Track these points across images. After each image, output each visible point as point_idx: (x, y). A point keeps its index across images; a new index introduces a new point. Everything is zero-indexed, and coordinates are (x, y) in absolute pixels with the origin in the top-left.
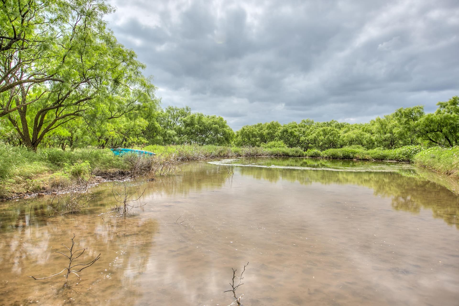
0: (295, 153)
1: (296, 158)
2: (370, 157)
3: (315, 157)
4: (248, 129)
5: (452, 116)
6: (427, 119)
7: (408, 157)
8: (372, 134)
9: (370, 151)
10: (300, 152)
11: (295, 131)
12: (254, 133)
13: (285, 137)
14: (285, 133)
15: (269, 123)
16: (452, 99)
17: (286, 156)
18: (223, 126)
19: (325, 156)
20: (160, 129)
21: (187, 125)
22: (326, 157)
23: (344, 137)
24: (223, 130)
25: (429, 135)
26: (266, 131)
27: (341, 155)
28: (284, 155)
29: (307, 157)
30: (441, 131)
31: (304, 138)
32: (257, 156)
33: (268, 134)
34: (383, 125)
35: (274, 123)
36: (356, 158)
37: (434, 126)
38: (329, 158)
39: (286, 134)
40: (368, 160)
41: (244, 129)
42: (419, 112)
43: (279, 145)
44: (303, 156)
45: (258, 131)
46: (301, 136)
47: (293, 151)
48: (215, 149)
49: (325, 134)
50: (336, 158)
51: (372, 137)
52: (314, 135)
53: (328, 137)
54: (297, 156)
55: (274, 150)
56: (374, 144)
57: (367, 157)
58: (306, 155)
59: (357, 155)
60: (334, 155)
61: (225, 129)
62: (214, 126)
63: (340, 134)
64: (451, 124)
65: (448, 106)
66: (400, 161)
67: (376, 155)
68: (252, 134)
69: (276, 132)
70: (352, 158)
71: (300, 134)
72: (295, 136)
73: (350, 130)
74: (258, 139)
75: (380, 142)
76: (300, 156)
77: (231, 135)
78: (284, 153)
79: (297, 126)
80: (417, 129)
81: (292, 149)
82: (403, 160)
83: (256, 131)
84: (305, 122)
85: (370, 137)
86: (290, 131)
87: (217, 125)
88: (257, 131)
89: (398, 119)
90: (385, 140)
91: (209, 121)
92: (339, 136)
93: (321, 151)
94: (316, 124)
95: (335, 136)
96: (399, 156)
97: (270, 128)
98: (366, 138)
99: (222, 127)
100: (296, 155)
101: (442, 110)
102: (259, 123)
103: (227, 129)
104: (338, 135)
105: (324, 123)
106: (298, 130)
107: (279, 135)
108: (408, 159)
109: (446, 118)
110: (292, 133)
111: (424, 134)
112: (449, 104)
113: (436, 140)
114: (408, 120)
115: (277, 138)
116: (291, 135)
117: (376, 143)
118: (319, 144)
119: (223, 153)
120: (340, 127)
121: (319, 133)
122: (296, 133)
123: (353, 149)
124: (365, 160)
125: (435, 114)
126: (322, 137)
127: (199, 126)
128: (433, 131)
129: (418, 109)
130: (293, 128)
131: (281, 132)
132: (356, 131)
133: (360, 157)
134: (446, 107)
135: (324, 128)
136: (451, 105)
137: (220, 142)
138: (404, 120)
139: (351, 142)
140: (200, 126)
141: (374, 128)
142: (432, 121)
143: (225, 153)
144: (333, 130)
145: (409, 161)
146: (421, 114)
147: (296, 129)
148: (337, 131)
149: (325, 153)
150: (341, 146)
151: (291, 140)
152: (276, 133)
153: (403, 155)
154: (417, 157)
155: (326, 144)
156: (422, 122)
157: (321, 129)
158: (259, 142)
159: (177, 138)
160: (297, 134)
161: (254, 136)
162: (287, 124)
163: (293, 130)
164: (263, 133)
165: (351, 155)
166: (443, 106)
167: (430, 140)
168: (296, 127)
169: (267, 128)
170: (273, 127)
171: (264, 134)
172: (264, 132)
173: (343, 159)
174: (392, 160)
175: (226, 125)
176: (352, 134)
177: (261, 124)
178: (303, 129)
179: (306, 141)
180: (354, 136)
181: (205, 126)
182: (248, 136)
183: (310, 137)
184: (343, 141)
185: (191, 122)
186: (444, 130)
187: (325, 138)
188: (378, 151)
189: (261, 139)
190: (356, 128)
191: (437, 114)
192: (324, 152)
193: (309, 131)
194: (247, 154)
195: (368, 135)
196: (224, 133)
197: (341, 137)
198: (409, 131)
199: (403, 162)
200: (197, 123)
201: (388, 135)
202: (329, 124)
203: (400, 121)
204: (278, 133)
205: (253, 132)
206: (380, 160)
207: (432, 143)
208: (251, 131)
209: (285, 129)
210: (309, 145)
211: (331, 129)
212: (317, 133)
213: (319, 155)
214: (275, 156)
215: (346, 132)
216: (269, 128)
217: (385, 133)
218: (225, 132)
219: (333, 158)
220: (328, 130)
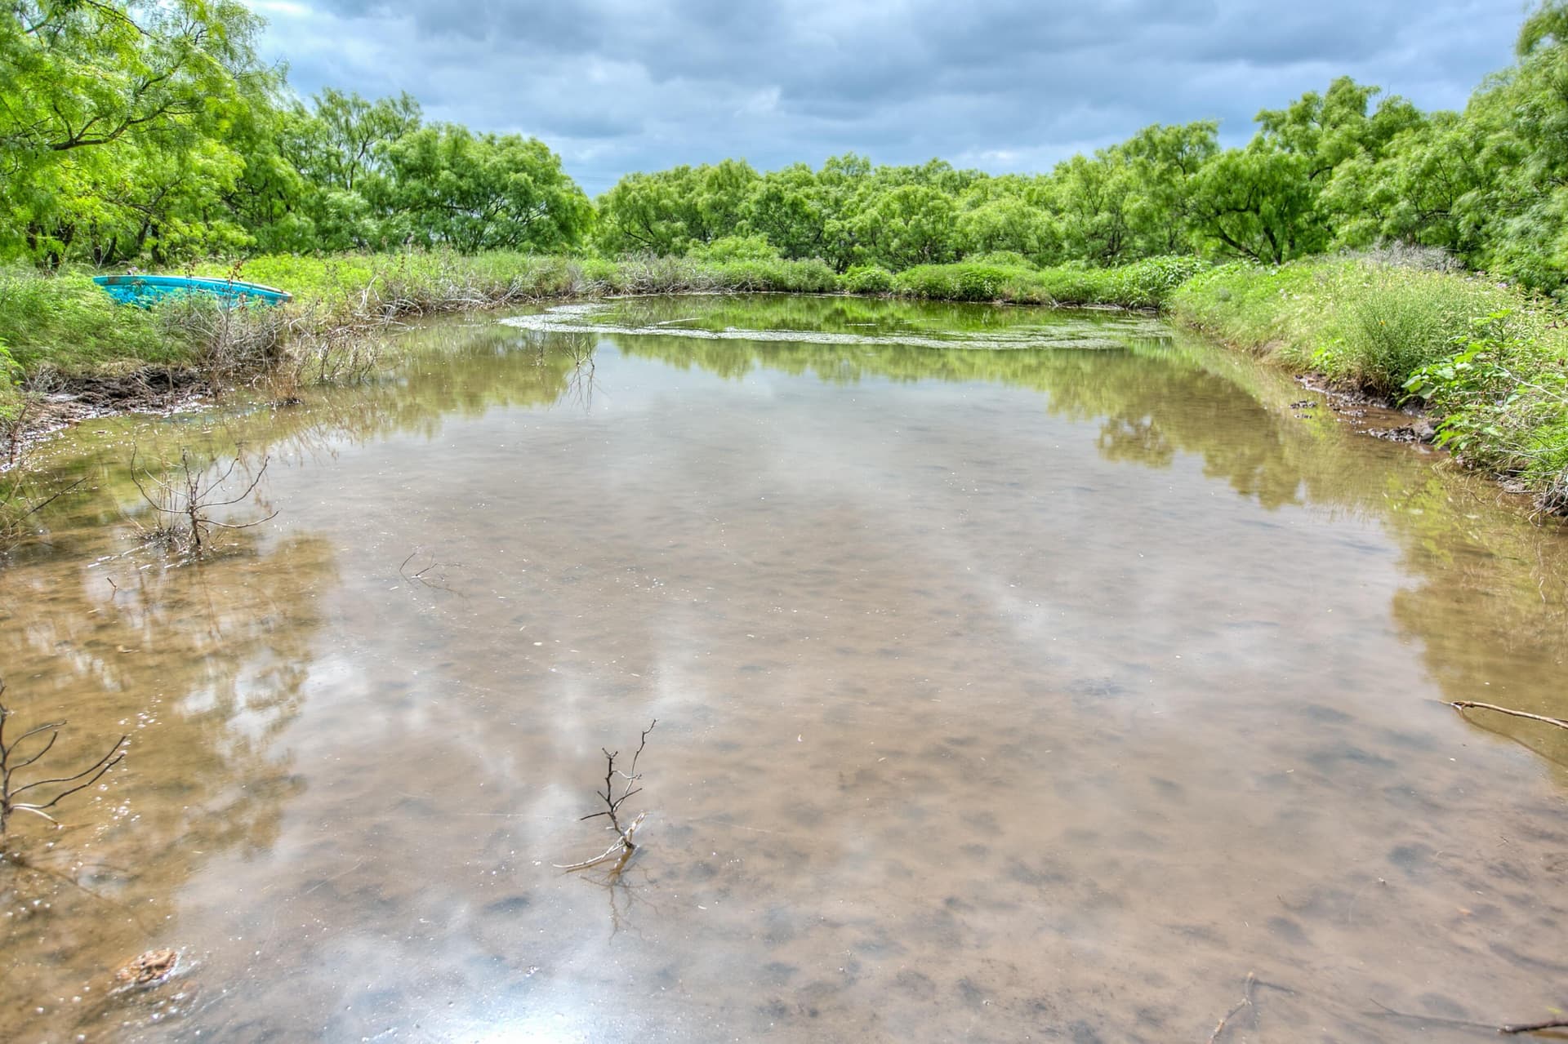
0: (806, 279)
1: (809, 297)
2: (1045, 295)
3: (871, 292)
4: (641, 189)
5: (1292, 160)
6: (1224, 168)
7: (1157, 294)
8: (1056, 212)
9: (1048, 273)
10: (824, 275)
11: (808, 197)
12: (665, 201)
13: (772, 218)
14: (773, 205)
15: (714, 168)
16: (1300, 102)
17: (776, 289)
18: (549, 178)
19: (906, 288)
20: (296, 184)
21: (410, 171)
22: (909, 295)
23: (969, 221)
24: (550, 193)
25: (1223, 222)
26: (706, 195)
27: (958, 286)
28: (768, 287)
29: (847, 294)
30: (1257, 211)
31: (838, 224)
32: (674, 290)
33: (714, 207)
34: (1089, 180)
35: (733, 167)
36: (1002, 296)
37: (1239, 193)
38: (919, 296)
39: (778, 209)
40: (1038, 303)
41: (625, 188)
42: (1202, 141)
43: (752, 249)
44: (833, 290)
45: (676, 196)
46: (829, 216)
47: (801, 272)
48: (524, 269)
49: (909, 210)
50: (941, 298)
51: (1055, 225)
52: (873, 212)
53: (918, 224)
54: (815, 291)
55: (735, 266)
56: (1059, 247)
57: (1036, 293)
58: (843, 287)
59: (1004, 288)
60: (935, 287)
61: (554, 188)
62: (513, 176)
63: (958, 212)
64: (1287, 186)
65: (1286, 124)
66: (1132, 308)
67: (1061, 286)
68: (658, 208)
69: (740, 200)
70: (990, 299)
71: (825, 207)
72: (807, 216)
73: (990, 196)
74: (679, 224)
75: (1079, 242)
76: (821, 290)
77: (580, 213)
78: (769, 278)
79: (814, 176)
80: (1191, 202)
81: (797, 264)
82: (1142, 305)
83: (669, 195)
84: (838, 165)
85: (1050, 224)
86: (788, 196)
87: (525, 175)
88: (672, 197)
89: (1142, 164)
90: (1094, 235)
91: (494, 159)
92: (954, 218)
93: (893, 271)
94: (880, 171)
95: (941, 217)
96: (1130, 292)
97: (720, 187)
98: (1037, 228)
99: (545, 182)
100: (810, 287)
101: (1269, 138)
102: (681, 166)
103: (565, 187)
104: (951, 214)
105: (907, 172)
106: (818, 193)
107: (750, 213)
108: (1153, 303)
109: (1278, 166)
110: (795, 205)
111: (1206, 219)
112: (1289, 117)
113: (1239, 238)
114: (1169, 170)
115: (744, 221)
116: (795, 212)
117: (1066, 244)
118: (889, 246)
119: (553, 282)
120: (958, 184)
121: (887, 205)
122: (812, 206)
123: (995, 268)
124: (1029, 303)
125: (1247, 152)
126: (898, 222)
127: (453, 178)
128: (1234, 208)
129: (1203, 133)
130: (799, 186)
131: (758, 202)
132: (1008, 201)
133: (1016, 295)
134: (1280, 128)
135: (907, 188)
136: (1295, 122)
137: (541, 240)
138: (1158, 167)
139: (991, 241)
140: (461, 176)
141: (1064, 193)
142: (1236, 176)
143: (562, 280)
144: (933, 198)
145: (1157, 307)
146: (1209, 148)
147: (811, 191)
148: (946, 201)
149: (907, 280)
150: (959, 255)
151: (793, 230)
152: (744, 204)
153: (1143, 287)
154: (1180, 295)
155: (909, 245)
156: (1208, 179)
157: (897, 191)
158: (681, 238)
159: (371, 224)
160: (814, 209)
161: (663, 214)
162: (779, 170)
163: (800, 194)
164: (696, 205)
165: (988, 288)
166: (1272, 123)
167: (1225, 237)
168: (810, 183)
169: (710, 185)
170: (729, 180)
171: (699, 208)
172: (700, 200)
173: (961, 299)
174: (1109, 302)
175: (560, 172)
176: (995, 213)
177: (686, 170)
178: (834, 192)
179: (845, 235)
180: (1001, 220)
181: (479, 178)
182: (643, 215)
183: (858, 221)
184: (966, 236)
185: (424, 159)
186: (1267, 206)
187: (907, 224)
188: (1071, 274)
189: (690, 227)
190: (1007, 190)
191: (1252, 153)
192: (902, 275)
193: (856, 198)
194: (642, 284)
195: (1043, 216)
196: (554, 207)
197: (959, 221)
198: (1168, 206)
199: (1140, 311)
200: (446, 164)
201: (1104, 216)
202: (921, 175)
203: (1144, 170)
204: (749, 203)
205: (660, 199)
206: (1075, 302)
207: (1230, 247)
208: (653, 195)
209: (773, 190)
210: (855, 249)
211: (927, 195)
212: (880, 205)
213: (887, 284)
214: (738, 289)
215: (975, 205)
216: (715, 183)
217: (1096, 211)
218: (556, 199)
219: (931, 298)
220: (919, 195)
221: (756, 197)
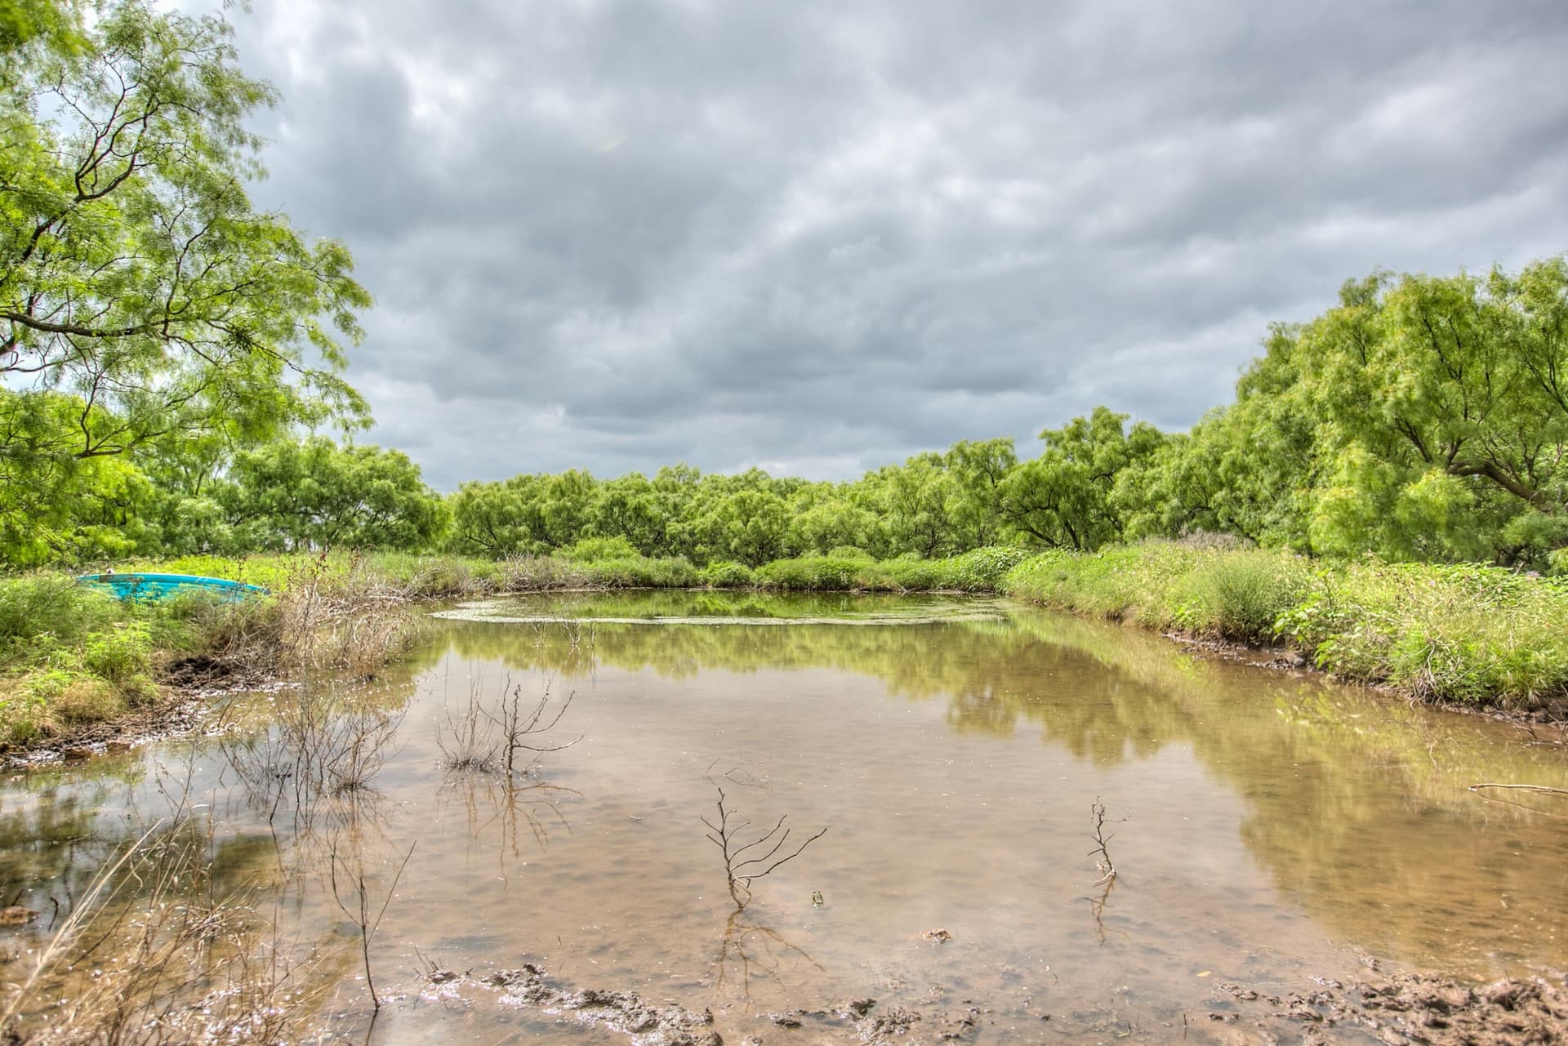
0: (671, 575)
1: (677, 590)
2: (894, 583)
3: (733, 586)
4: (485, 496)
5: (1077, 468)
6: (1027, 475)
7: (990, 579)
8: (881, 512)
9: (887, 564)
10: (688, 571)
11: (648, 501)
12: (509, 507)
13: (616, 521)
14: (616, 509)
15: (557, 476)
16: (1072, 425)
17: (644, 586)
18: (408, 485)
19: (767, 581)
20: (147, 491)
21: (266, 479)
22: (770, 588)
23: (804, 522)
24: (411, 499)
25: (1030, 518)
26: (549, 502)
27: (816, 577)
28: (636, 583)
29: (710, 588)
30: (1056, 509)
31: (679, 526)
32: (551, 588)
33: (557, 512)
34: (906, 487)
35: (576, 477)
36: (857, 586)
37: (1041, 495)
38: (781, 587)
39: (622, 514)
40: (890, 590)
41: (469, 495)
42: (1004, 453)
43: (616, 548)
44: (697, 585)
45: (519, 502)
46: (668, 519)
47: (666, 569)
48: (415, 571)
49: (746, 513)
50: (801, 589)
51: (882, 524)
52: (712, 516)
53: (756, 527)
54: (680, 586)
55: (601, 566)
56: (887, 543)
57: (887, 581)
58: (706, 582)
59: (858, 578)
60: (795, 578)
61: (415, 495)
62: (376, 483)
63: (790, 515)
64: (1076, 490)
65: (1065, 442)
66: (970, 591)
67: (906, 575)
68: (500, 513)
69: (583, 505)
70: (847, 588)
71: (664, 511)
72: (650, 520)
73: (816, 500)
74: (523, 529)
75: (905, 538)
76: (686, 585)
77: (438, 518)
78: (636, 575)
79: (650, 483)
80: (1004, 502)
81: (661, 562)
82: (979, 589)
83: (512, 502)
84: (671, 474)
85: (877, 523)
86: (632, 502)
87: (389, 482)
88: (515, 503)
89: (959, 472)
90: (917, 532)
91: (358, 467)
92: (789, 519)
93: (753, 567)
94: (709, 479)
95: (776, 519)
96: (967, 578)
97: (563, 494)
98: (866, 526)
99: (404, 488)
100: (675, 583)
101: (1059, 452)
102: (525, 475)
103: (425, 493)
104: (785, 516)
105: (737, 479)
106: (658, 499)
107: (596, 517)
108: (986, 587)
109: (1067, 473)
110: (639, 510)
111: (1018, 516)
112: (1066, 436)
113: (1044, 530)
114: (981, 477)
115: (589, 525)
116: (638, 516)
117: (893, 540)
118: (729, 545)
119: (441, 581)
120: (787, 489)
121: (725, 509)
122: (653, 510)
123: (847, 561)
124: (881, 591)
125: (1042, 463)
126: (737, 524)
127: (316, 485)
128: (1037, 507)
129: (1004, 447)
130: (638, 491)
131: (603, 507)
132: (834, 504)
133: (869, 584)
134: (1061, 444)
135: (743, 494)
136: (1071, 439)
137: (402, 541)
138: (972, 474)
139: (824, 541)
140: (322, 484)
141: (887, 494)
142: (1038, 481)
143: (450, 578)
144: (768, 502)
145: (992, 589)
146: (1010, 460)
147: (651, 497)
148: (780, 504)
149: (767, 574)
150: (795, 552)
151: (636, 532)
152: (587, 510)
153: (979, 572)
154: (1014, 578)
155: (748, 544)
156: (1016, 484)
157: (734, 497)
158: (527, 541)
159: (225, 530)
160: (656, 512)
161: (506, 519)
162: (616, 480)
163: (642, 498)
164: (539, 510)
165: (844, 578)
166: (1053, 440)
167: (1032, 530)
168: (646, 490)
169: (553, 493)
170: (571, 488)
171: (542, 514)
172: (544, 506)
173: (819, 588)
174: (950, 587)
175: (418, 481)
176: (826, 514)
177: (529, 479)
178: (672, 498)
179: (686, 537)
180: (833, 520)
181: (341, 485)
182: (486, 521)
183: (699, 523)
184: (800, 535)
185: (284, 467)
186: (1063, 505)
187: (746, 525)
188: (909, 564)
189: (533, 530)
190: (830, 494)
191: (1046, 463)
192: (761, 570)
193: (694, 503)
194: (523, 582)
195: (870, 517)
196: (413, 513)
197: (794, 523)
198: (983, 506)
199: (979, 594)
200: (307, 473)
201: (923, 516)
202: (750, 482)
203: (961, 475)
204: (594, 509)
205: (503, 505)
206: (920, 589)
207: (1041, 539)
208: (497, 501)
209: (617, 496)
210: (697, 549)
211: (762, 499)
212: (719, 509)
213: (747, 578)
214: (610, 586)
215: (805, 508)
216: (559, 491)
217: (915, 513)
218: (417, 505)
219: (792, 589)
220: (755, 499)
221: (601, 502)
